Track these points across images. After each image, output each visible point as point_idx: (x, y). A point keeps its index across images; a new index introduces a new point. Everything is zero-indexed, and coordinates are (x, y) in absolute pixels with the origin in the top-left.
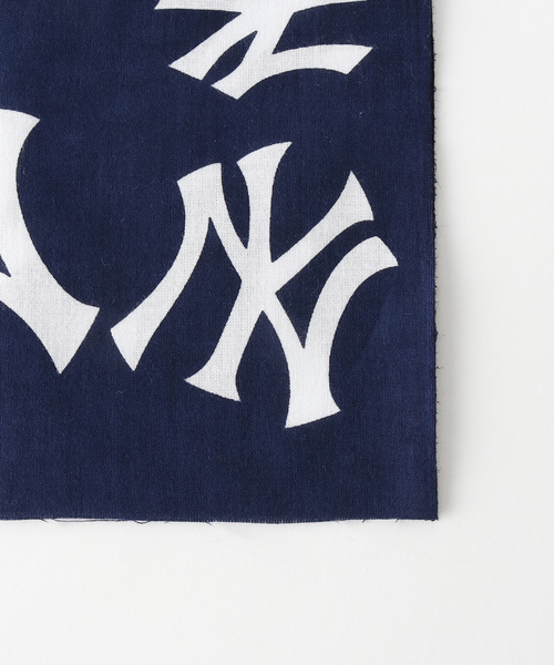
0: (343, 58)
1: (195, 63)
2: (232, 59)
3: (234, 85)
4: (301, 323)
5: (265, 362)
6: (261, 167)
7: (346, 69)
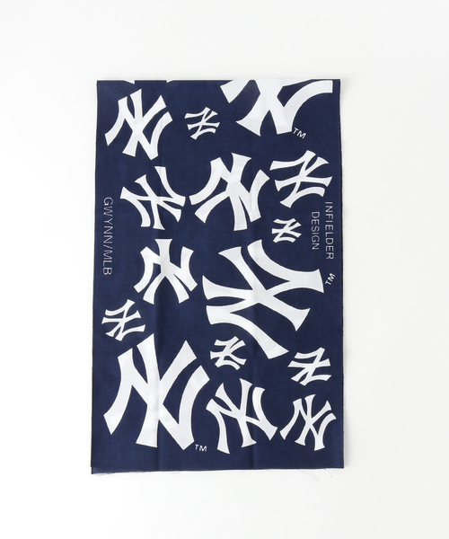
0: (326, 377)
1: (296, 378)
2: (303, 378)
3: (304, 383)
4: (317, 431)
5: (310, 438)
6: (309, 399)
7: (326, 380)
